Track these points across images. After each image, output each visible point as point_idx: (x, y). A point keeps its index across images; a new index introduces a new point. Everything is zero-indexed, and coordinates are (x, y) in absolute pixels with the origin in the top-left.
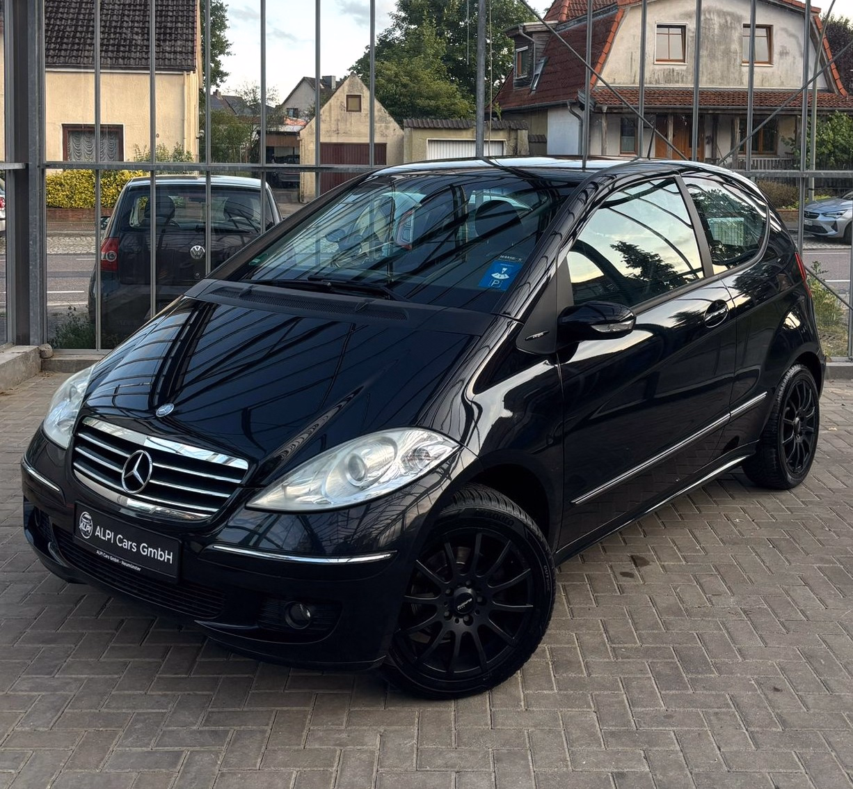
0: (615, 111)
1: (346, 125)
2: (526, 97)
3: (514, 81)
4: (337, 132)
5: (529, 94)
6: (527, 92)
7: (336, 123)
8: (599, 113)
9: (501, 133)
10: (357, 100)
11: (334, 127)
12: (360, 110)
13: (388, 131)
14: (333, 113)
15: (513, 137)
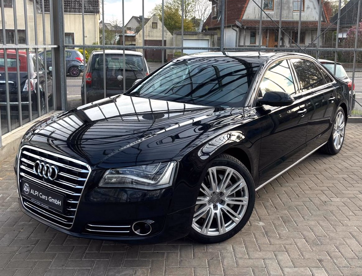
0: (249, 28)
1: (152, 33)
2: (215, 23)
3: (212, 18)
4: (149, 36)
7: (148, 32)
8: (243, 29)
9: (208, 36)
10: (156, 24)
11: (148, 34)
12: (157, 28)
13: (167, 35)
14: (147, 29)
15: (212, 38)
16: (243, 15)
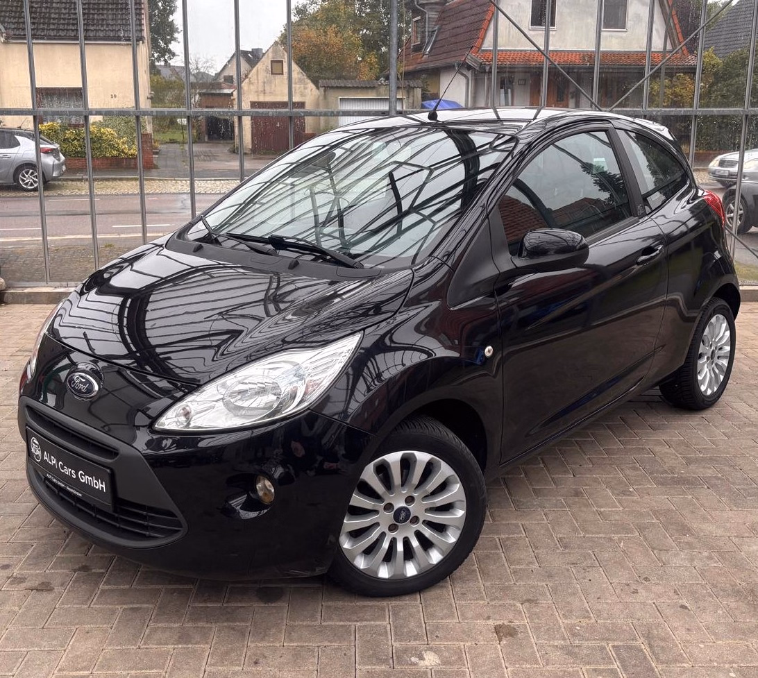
1: (271, 86)
2: (419, 60)
3: (412, 47)
4: (264, 92)
5: (422, 57)
6: (421, 56)
7: (262, 84)
8: (482, 72)
9: (401, 91)
10: (280, 64)
11: (261, 89)
12: (282, 74)
13: (306, 91)
14: (259, 76)
15: (411, 94)
16: (483, 40)
